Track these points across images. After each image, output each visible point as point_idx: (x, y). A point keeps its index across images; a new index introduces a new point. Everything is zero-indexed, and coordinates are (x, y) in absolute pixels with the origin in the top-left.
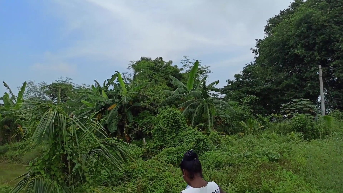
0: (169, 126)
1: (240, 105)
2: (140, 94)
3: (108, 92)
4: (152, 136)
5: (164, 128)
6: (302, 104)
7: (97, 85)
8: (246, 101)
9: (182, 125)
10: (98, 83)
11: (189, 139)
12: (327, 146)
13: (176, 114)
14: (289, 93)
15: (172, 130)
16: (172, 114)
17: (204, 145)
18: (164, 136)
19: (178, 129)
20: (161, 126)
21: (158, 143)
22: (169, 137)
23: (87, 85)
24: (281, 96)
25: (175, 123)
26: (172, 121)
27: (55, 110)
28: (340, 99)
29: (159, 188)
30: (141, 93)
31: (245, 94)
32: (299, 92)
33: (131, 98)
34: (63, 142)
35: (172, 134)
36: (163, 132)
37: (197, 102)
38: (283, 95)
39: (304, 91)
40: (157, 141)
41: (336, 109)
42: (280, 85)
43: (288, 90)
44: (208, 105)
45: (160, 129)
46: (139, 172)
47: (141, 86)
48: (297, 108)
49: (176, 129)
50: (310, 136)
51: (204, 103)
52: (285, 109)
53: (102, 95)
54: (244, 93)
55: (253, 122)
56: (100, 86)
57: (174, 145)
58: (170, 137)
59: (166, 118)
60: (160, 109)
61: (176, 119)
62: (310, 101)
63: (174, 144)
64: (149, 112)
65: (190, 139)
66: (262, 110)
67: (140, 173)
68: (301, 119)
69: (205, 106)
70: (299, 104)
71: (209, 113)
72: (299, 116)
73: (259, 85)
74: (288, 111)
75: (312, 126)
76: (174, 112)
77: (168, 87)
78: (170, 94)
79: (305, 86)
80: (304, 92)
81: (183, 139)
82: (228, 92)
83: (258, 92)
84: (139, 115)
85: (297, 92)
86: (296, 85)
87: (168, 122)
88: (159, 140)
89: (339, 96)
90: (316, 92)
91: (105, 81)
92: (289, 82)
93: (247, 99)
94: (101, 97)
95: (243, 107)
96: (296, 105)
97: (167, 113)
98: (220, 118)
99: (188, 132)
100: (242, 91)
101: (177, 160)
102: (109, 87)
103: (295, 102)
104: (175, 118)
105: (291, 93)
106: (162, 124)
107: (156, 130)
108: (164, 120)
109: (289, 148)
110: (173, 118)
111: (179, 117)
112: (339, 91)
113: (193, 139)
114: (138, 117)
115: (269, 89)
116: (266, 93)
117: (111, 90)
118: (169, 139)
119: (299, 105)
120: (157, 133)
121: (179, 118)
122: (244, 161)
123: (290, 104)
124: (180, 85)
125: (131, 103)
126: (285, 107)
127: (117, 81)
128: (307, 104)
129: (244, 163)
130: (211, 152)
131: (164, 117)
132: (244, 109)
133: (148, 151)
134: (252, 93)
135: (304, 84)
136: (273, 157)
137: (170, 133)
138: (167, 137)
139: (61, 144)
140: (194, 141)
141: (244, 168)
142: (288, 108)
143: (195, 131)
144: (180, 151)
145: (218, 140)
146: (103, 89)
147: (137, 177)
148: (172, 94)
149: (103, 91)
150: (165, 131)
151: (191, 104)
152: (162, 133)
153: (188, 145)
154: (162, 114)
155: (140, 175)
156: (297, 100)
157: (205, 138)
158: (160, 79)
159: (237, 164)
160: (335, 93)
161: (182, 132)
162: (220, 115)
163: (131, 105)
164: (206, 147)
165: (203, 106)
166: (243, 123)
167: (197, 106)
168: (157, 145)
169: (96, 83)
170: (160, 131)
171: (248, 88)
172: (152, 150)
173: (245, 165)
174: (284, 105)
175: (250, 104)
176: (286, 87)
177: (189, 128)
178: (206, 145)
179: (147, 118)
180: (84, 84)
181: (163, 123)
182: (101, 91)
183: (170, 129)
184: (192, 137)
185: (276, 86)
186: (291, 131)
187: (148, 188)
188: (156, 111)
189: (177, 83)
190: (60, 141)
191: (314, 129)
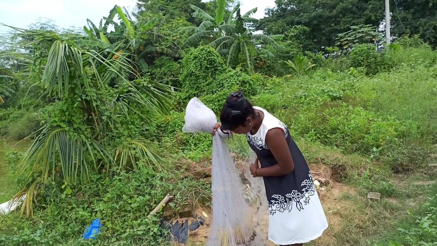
0: (203, 69)
1: (285, 39)
2: (153, 34)
3: (108, 35)
4: (182, 84)
5: (196, 72)
6: (362, 31)
7: (91, 26)
8: (293, 34)
9: (219, 66)
10: (92, 23)
11: (230, 83)
12: (396, 78)
13: (209, 52)
14: (345, 20)
15: (207, 74)
16: (205, 52)
17: (250, 88)
18: (197, 82)
19: (214, 71)
20: (192, 70)
21: (190, 91)
22: (204, 82)
23: (77, 28)
24: (335, 25)
25: (210, 65)
26: (206, 62)
27: (64, 42)
28: (408, 23)
29: (204, 140)
30: (155, 33)
31: (290, 25)
32: (358, 18)
33: (141, 40)
34: (82, 85)
35: (208, 78)
36: (195, 77)
37: (230, 38)
38: (338, 23)
39: (364, 15)
40: (189, 90)
41: (404, 35)
42: (334, 10)
43: (344, 15)
44: (246, 42)
45: (191, 74)
46: (175, 125)
47: (153, 23)
48: (357, 37)
49: (212, 72)
50: (372, 70)
51: (240, 40)
52: (342, 40)
53: (101, 39)
54: (288, 25)
55: (303, 60)
56: (96, 28)
57: (212, 92)
58: (206, 83)
59: (197, 59)
60: (183, 52)
61: (210, 60)
62: (372, 27)
63: (211, 90)
64: (167, 57)
65: (233, 82)
66: (311, 45)
67: (177, 126)
68: (362, 50)
69: (241, 44)
70: (359, 32)
71: (247, 52)
72: (360, 47)
73: (307, 13)
74: (346, 42)
75: (376, 58)
76: (207, 50)
77: (189, 23)
78: (193, 31)
79: (366, 9)
80: (363, 17)
81: (222, 83)
82: (267, 25)
83: (306, 21)
84: (155, 63)
85: (355, 17)
86: (354, 9)
87: (201, 64)
88: (191, 88)
89: (407, 19)
90: (379, 16)
91: (102, 20)
92: (345, 5)
93: (293, 31)
94: (100, 42)
95: (289, 42)
96: (355, 34)
97: (199, 52)
98: (261, 59)
99: (228, 74)
100: (285, 21)
101: (219, 108)
102: (107, 27)
103: (354, 30)
104: (209, 58)
105: (348, 20)
106: (193, 68)
107: (186, 76)
108: (196, 62)
109: (350, 85)
110: (207, 58)
111: (214, 56)
112: (407, 13)
113: (235, 82)
114: (154, 66)
115: (320, 16)
116: (317, 23)
117: (112, 32)
118: (205, 85)
119: (359, 34)
120: (188, 79)
121: (215, 58)
122: (302, 102)
123: (348, 34)
124: (206, 17)
125: (142, 48)
126: (341, 38)
127: (119, 19)
128: (369, 31)
129: (303, 103)
130: (260, 95)
131: (195, 58)
132: (289, 45)
133: (179, 103)
134: (298, 23)
135: (365, 7)
136: (335, 95)
137: (205, 78)
138: (202, 83)
139: (82, 87)
140: (238, 84)
141: (303, 109)
142: (345, 39)
143: (237, 72)
144: (221, 98)
145: (262, 84)
146: (101, 31)
147: (174, 131)
148: (196, 31)
149: (101, 34)
150: (199, 76)
151: (224, 42)
152: (195, 79)
153: (231, 89)
154: (191, 54)
155: (177, 128)
156: (357, 27)
157: (250, 80)
158: (177, 12)
159: (294, 105)
160: (403, 14)
161: (221, 75)
162: (260, 56)
163: (143, 50)
164: (253, 91)
165: (239, 44)
166: (290, 63)
167: (231, 44)
168: (189, 95)
169: (90, 24)
170: (191, 76)
171: (293, 17)
172: (184, 101)
173: (304, 106)
174: (340, 35)
175: (297, 37)
176: (341, 12)
177: (229, 69)
178: (252, 88)
179: (166, 66)
180: (72, 27)
181: (195, 66)
182: (98, 34)
183: (204, 72)
184: (235, 79)
185: (329, 12)
186: (350, 67)
187: (190, 142)
188: (177, 56)
189: (201, 15)
190: (79, 83)
191: (378, 62)
